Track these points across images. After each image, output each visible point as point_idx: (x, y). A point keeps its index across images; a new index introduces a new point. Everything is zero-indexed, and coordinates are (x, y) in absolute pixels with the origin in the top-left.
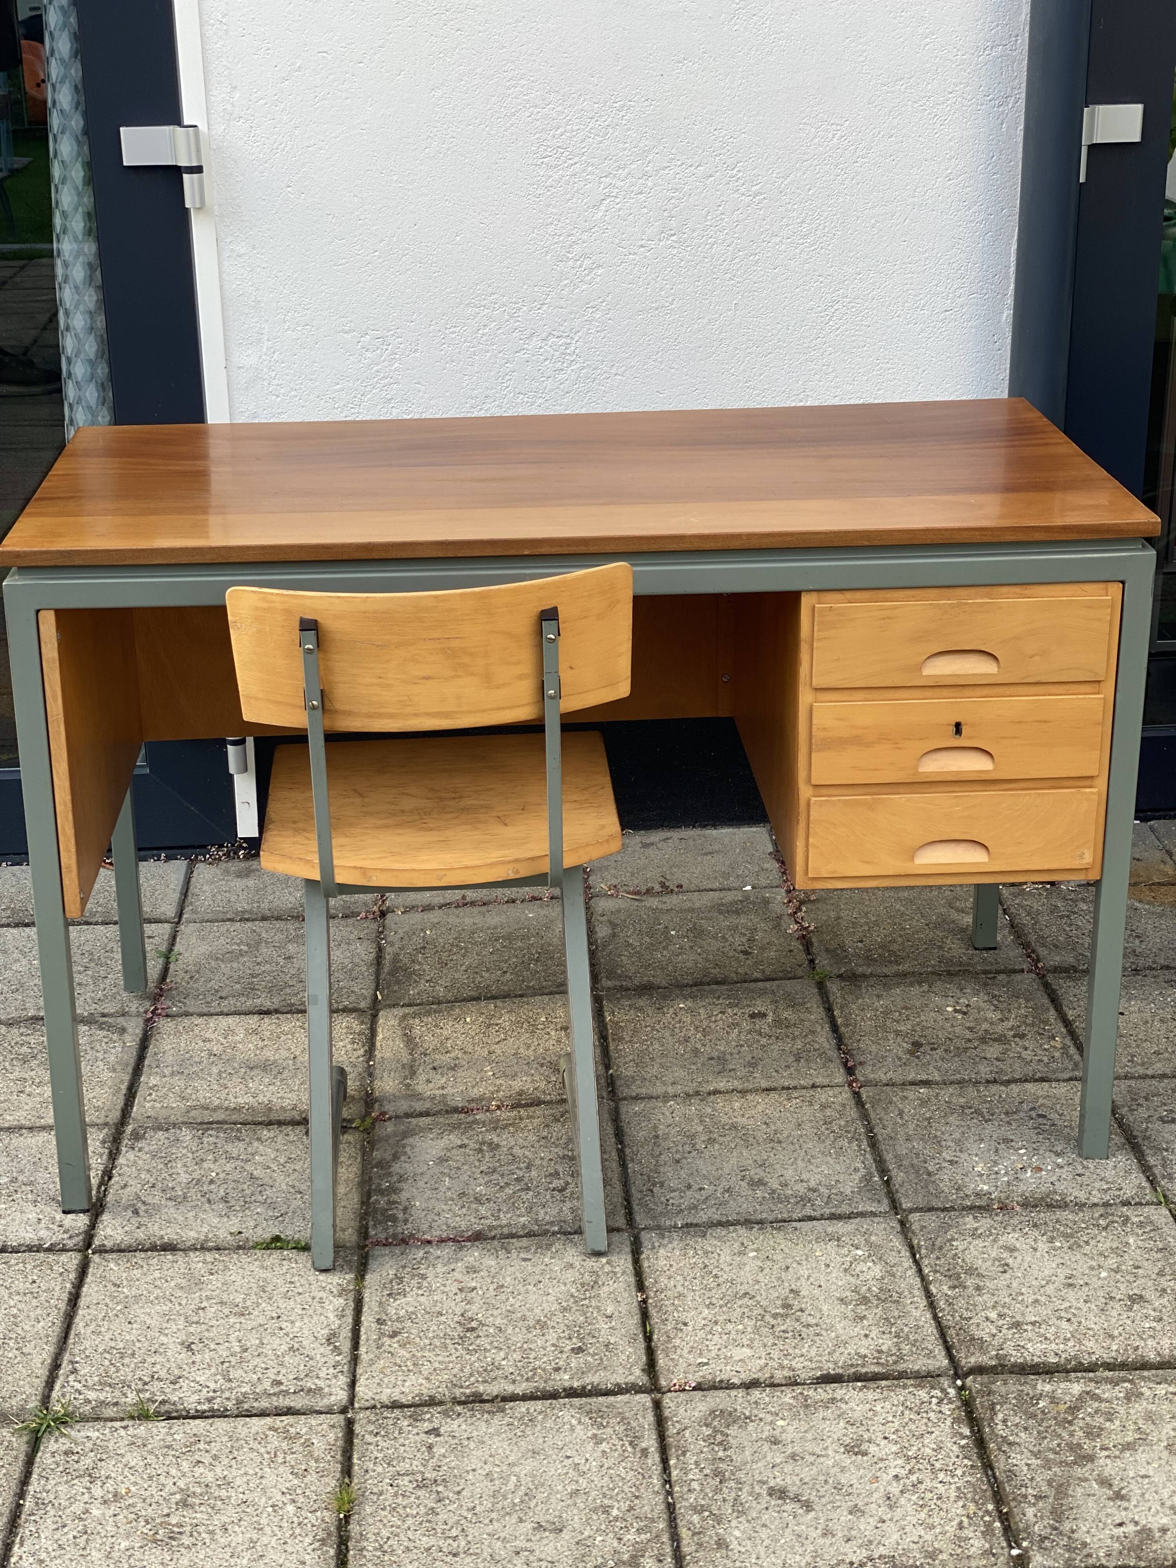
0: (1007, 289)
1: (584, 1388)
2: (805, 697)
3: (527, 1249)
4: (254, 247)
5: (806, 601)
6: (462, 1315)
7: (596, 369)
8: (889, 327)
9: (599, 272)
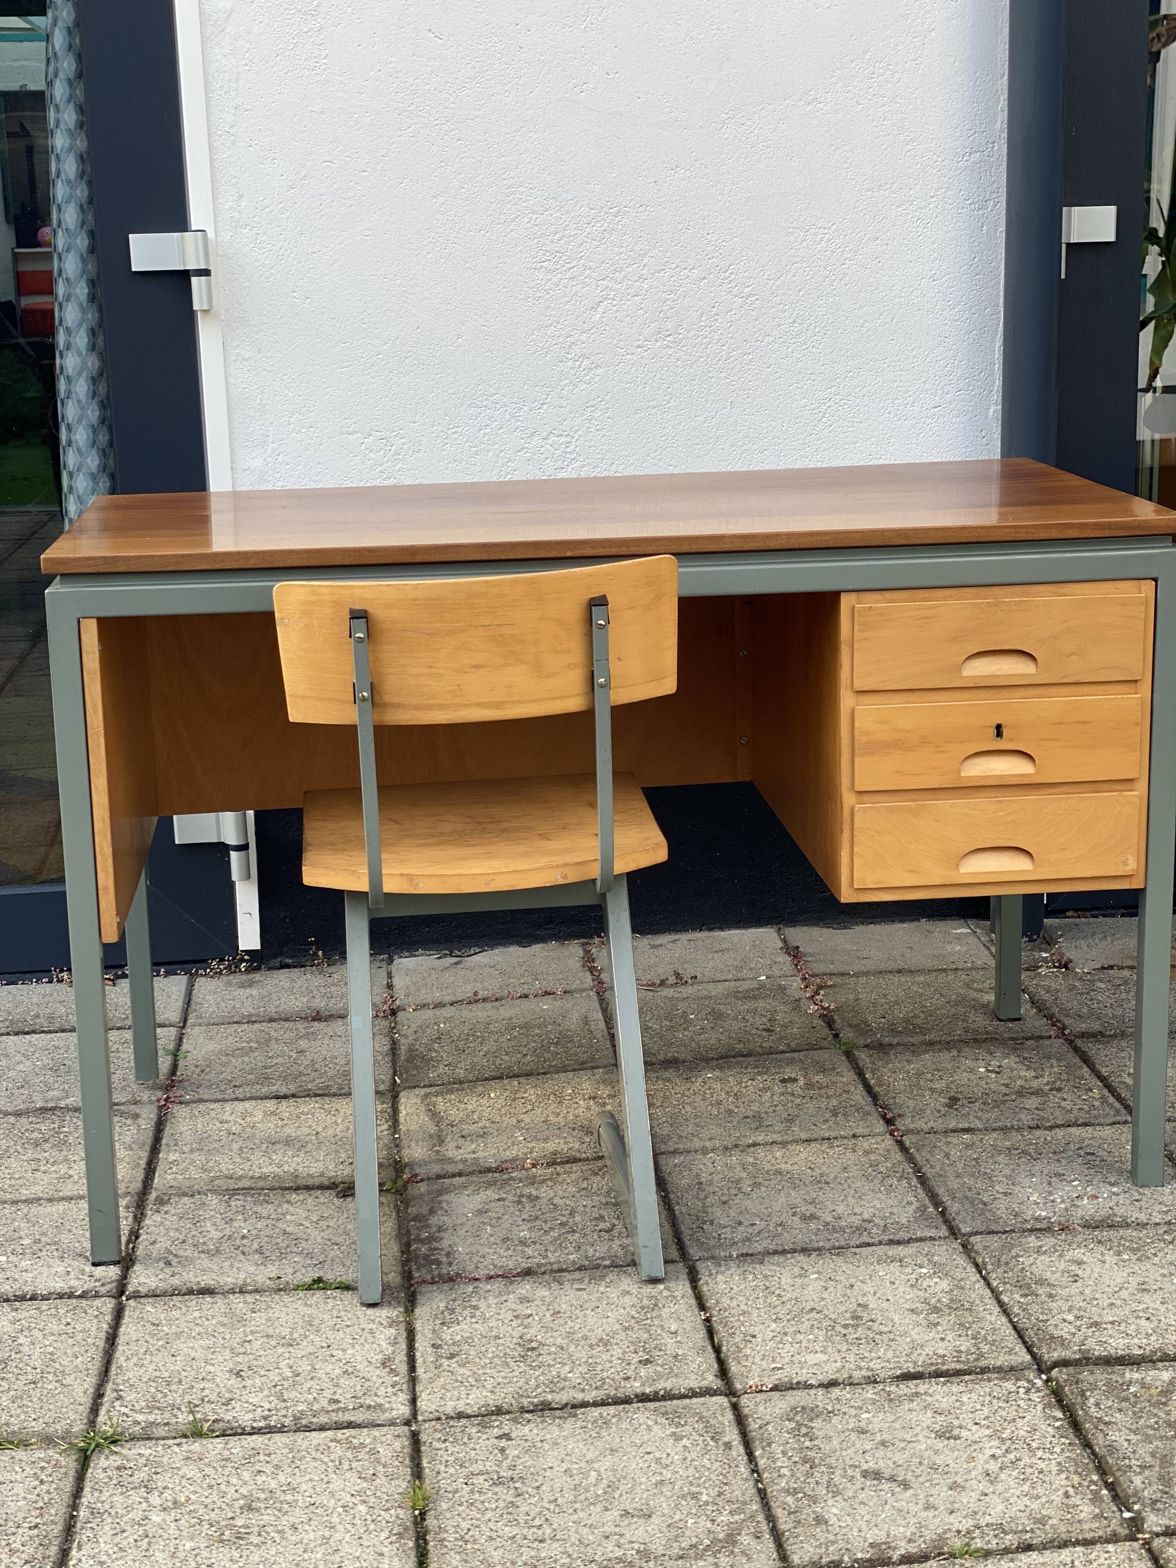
0: (993, 385)
1: (656, 1393)
2: (846, 701)
3: (581, 1280)
4: (259, 352)
5: (846, 601)
6: (521, 1338)
7: (597, 466)
8: (880, 424)
9: (598, 372)
